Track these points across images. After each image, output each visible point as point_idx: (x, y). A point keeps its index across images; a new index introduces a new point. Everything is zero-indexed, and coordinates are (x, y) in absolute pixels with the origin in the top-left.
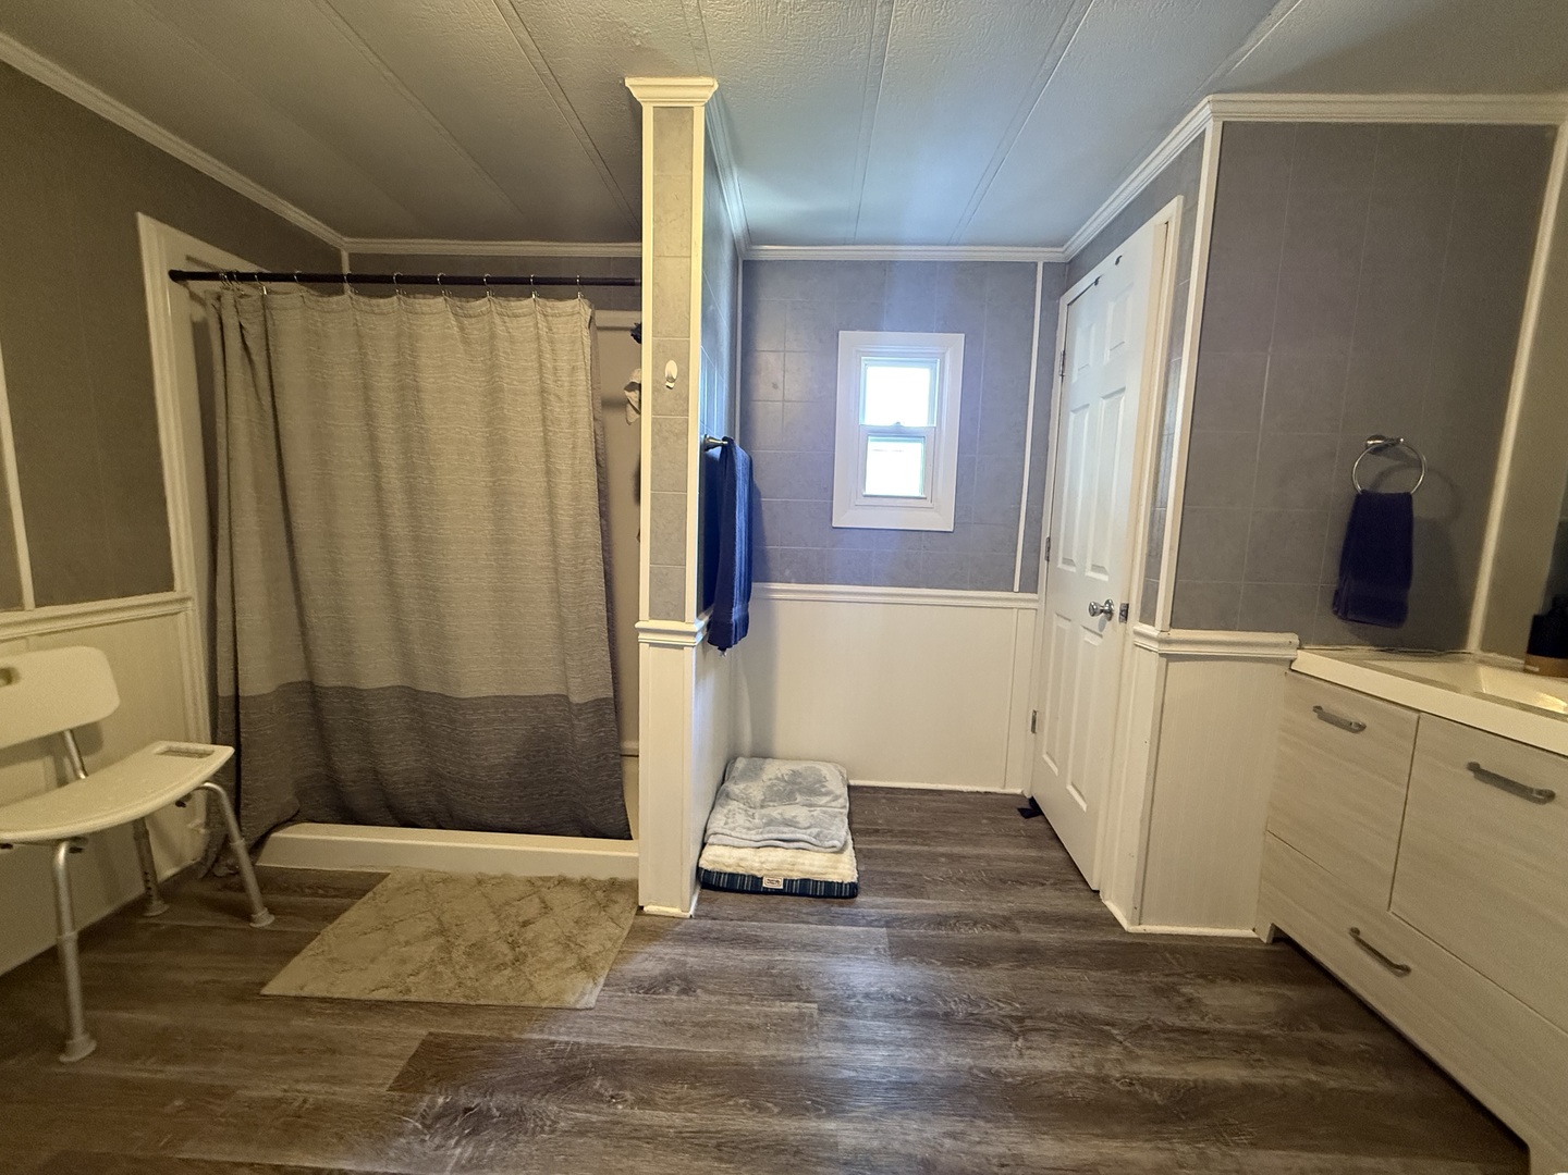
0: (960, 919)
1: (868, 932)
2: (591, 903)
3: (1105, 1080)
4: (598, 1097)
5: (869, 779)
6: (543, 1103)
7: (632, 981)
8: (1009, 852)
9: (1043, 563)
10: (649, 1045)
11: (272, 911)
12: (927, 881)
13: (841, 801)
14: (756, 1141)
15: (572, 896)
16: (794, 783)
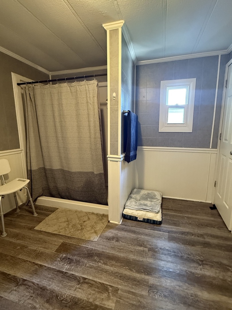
0: (188, 233)
1: (163, 233)
2: (98, 219)
3: (225, 280)
4: (95, 261)
5: (168, 196)
6: (84, 260)
7: (106, 237)
8: (205, 218)
9: (219, 140)
10: (107, 251)
11: (37, 213)
12: (180, 223)
13: (159, 201)
14: (129, 277)
15: (95, 217)
16: (148, 196)
